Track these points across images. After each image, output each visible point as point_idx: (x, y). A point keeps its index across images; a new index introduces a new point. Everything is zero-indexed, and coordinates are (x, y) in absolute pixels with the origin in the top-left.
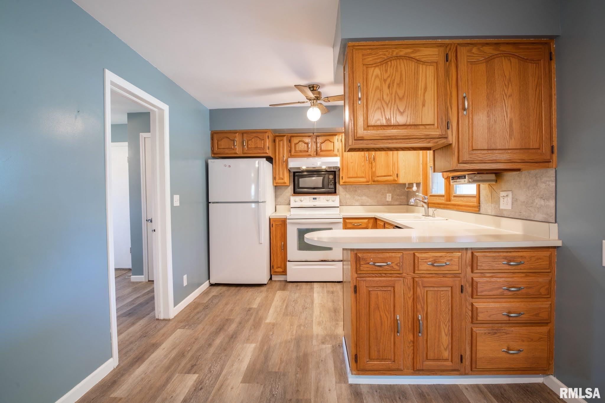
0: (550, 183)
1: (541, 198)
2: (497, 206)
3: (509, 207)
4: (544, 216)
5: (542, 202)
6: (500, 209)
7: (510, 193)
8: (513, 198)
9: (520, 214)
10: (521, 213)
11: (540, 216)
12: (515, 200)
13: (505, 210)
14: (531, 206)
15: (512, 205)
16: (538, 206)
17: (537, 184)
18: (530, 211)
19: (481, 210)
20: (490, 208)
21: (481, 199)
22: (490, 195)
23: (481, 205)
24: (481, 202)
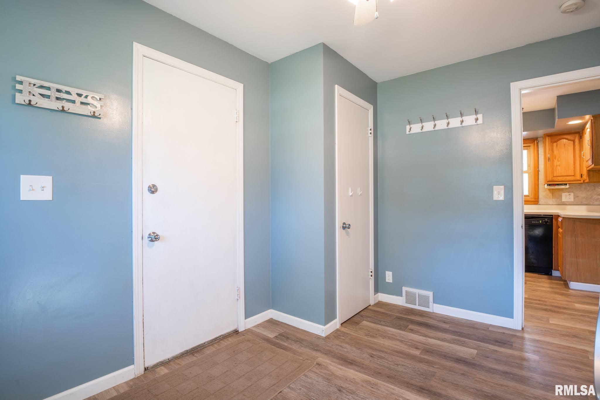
2: (559, 200)
3: (572, 200)
6: (561, 201)
7: (572, 194)
8: (574, 195)
9: (581, 203)
12: (576, 197)
13: (567, 201)
14: (590, 199)
15: (574, 199)
16: (596, 198)
18: (590, 201)
19: (540, 202)
20: (551, 201)
21: (540, 197)
22: (550, 195)
23: (540, 200)
24: (540, 199)
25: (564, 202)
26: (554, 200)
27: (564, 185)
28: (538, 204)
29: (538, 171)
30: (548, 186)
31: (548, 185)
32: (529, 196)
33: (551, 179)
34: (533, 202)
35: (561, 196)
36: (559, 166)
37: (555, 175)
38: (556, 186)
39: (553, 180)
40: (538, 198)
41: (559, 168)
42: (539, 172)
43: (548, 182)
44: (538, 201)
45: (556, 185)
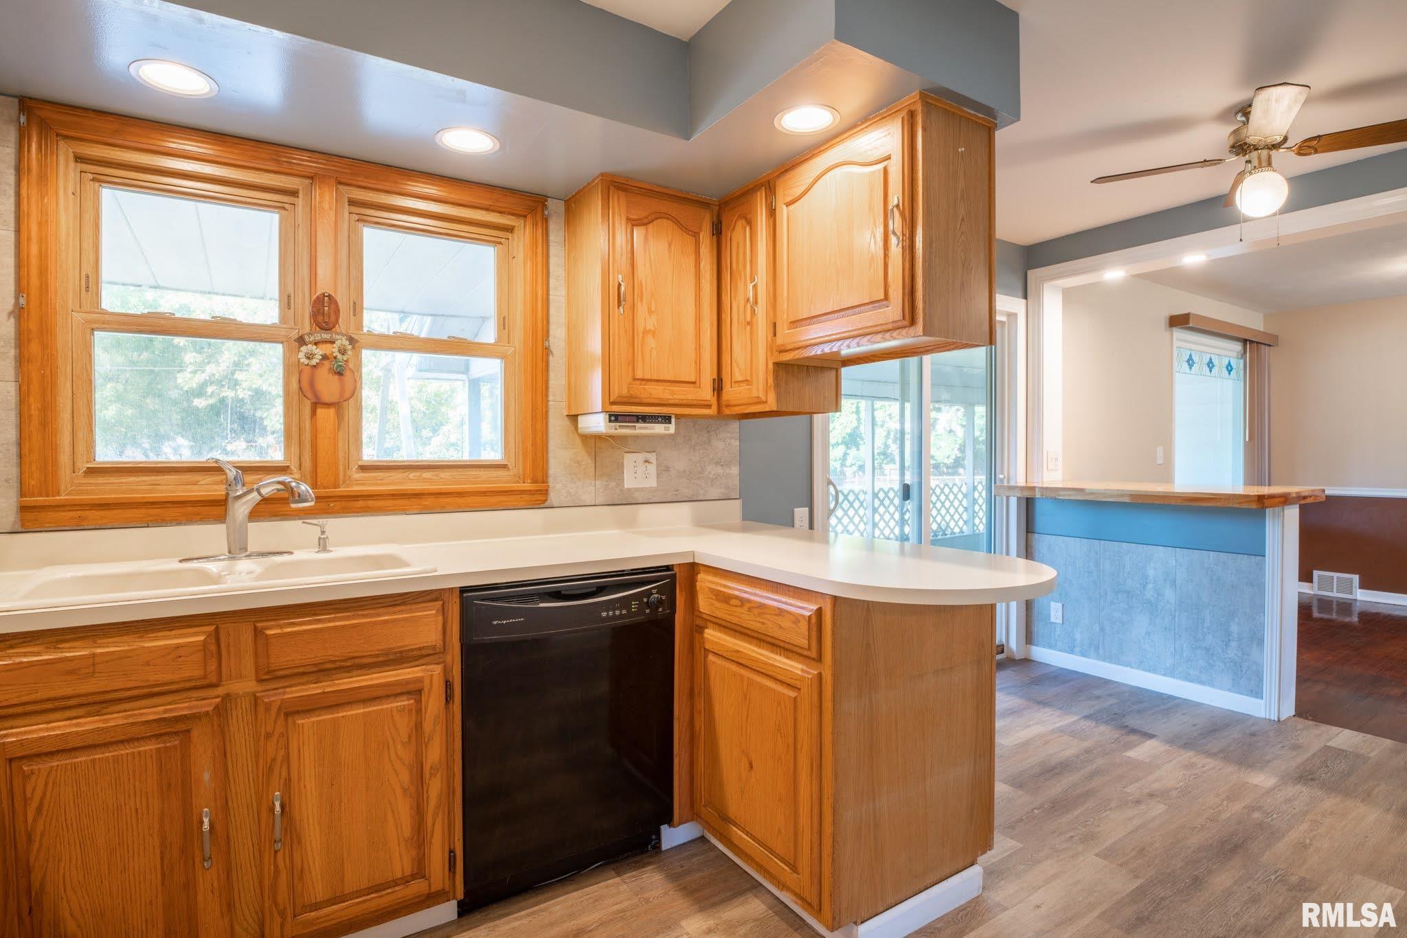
0: (733, 441)
1: (717, 463)
2: (613, 484)
3: (652, 482)
4: (723, 490)
5: (720, 470)
6: (621, 490)
7: (652, 457)
8: (658, 465)
9: (676, 493)
10: (677, 491)
11: (715, 492)
12: (663, 470)
13: (637, 490)
14: (699, 478)
15: (657, 478)
16: (711, 476)
17: (710, 441)
18: (698, 485)
19: (553, 497)
20: (590, 490)
21: (551, 472)
22: (587, 461)
23: (551, 484)
24: (551, 480)
25: (629, 490)
26: (598, 483)
27: (662, 423)
28: (547, 504)
29: (547, 351)
30: (610, 421)
31: (610, 416)
32: (504, 467)
33: (625, 392)
34: (526, 497)
35: (620, 467)
36: (654, 333)
37: (639, 375)
38: (638, 425)
39: (631, 397)
40: (545, 479)
41: (651, 342)
42: (551, 358)
43: (612, 403)
44: (545, 492)
45: (644, 418)
